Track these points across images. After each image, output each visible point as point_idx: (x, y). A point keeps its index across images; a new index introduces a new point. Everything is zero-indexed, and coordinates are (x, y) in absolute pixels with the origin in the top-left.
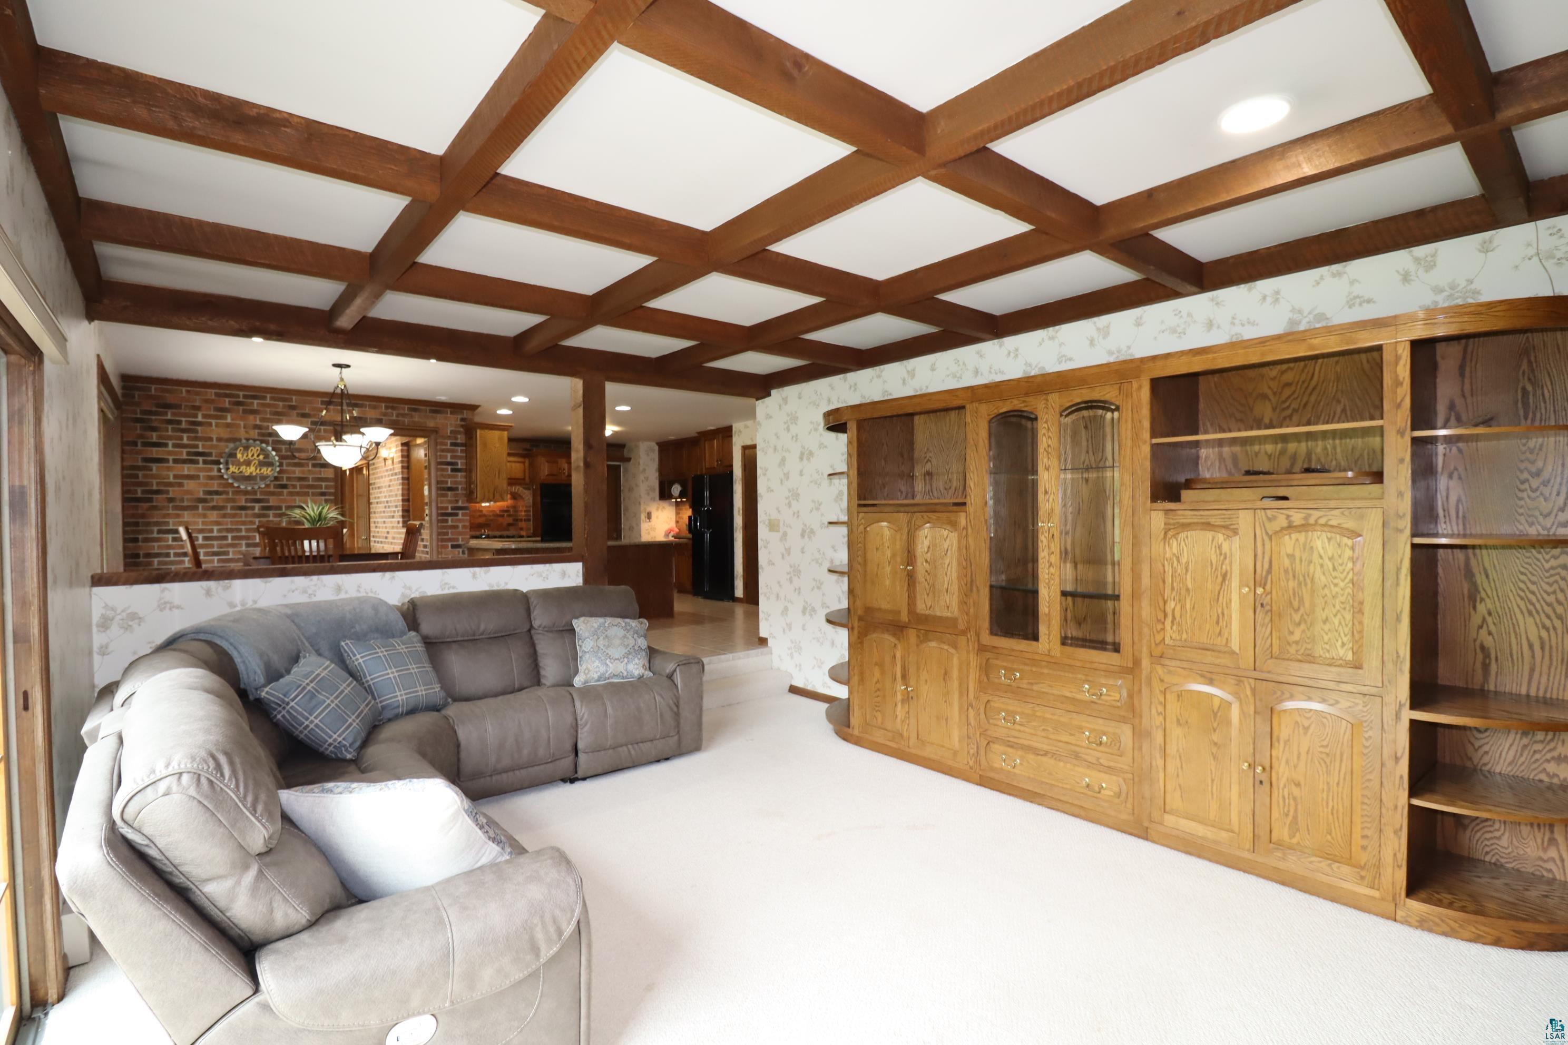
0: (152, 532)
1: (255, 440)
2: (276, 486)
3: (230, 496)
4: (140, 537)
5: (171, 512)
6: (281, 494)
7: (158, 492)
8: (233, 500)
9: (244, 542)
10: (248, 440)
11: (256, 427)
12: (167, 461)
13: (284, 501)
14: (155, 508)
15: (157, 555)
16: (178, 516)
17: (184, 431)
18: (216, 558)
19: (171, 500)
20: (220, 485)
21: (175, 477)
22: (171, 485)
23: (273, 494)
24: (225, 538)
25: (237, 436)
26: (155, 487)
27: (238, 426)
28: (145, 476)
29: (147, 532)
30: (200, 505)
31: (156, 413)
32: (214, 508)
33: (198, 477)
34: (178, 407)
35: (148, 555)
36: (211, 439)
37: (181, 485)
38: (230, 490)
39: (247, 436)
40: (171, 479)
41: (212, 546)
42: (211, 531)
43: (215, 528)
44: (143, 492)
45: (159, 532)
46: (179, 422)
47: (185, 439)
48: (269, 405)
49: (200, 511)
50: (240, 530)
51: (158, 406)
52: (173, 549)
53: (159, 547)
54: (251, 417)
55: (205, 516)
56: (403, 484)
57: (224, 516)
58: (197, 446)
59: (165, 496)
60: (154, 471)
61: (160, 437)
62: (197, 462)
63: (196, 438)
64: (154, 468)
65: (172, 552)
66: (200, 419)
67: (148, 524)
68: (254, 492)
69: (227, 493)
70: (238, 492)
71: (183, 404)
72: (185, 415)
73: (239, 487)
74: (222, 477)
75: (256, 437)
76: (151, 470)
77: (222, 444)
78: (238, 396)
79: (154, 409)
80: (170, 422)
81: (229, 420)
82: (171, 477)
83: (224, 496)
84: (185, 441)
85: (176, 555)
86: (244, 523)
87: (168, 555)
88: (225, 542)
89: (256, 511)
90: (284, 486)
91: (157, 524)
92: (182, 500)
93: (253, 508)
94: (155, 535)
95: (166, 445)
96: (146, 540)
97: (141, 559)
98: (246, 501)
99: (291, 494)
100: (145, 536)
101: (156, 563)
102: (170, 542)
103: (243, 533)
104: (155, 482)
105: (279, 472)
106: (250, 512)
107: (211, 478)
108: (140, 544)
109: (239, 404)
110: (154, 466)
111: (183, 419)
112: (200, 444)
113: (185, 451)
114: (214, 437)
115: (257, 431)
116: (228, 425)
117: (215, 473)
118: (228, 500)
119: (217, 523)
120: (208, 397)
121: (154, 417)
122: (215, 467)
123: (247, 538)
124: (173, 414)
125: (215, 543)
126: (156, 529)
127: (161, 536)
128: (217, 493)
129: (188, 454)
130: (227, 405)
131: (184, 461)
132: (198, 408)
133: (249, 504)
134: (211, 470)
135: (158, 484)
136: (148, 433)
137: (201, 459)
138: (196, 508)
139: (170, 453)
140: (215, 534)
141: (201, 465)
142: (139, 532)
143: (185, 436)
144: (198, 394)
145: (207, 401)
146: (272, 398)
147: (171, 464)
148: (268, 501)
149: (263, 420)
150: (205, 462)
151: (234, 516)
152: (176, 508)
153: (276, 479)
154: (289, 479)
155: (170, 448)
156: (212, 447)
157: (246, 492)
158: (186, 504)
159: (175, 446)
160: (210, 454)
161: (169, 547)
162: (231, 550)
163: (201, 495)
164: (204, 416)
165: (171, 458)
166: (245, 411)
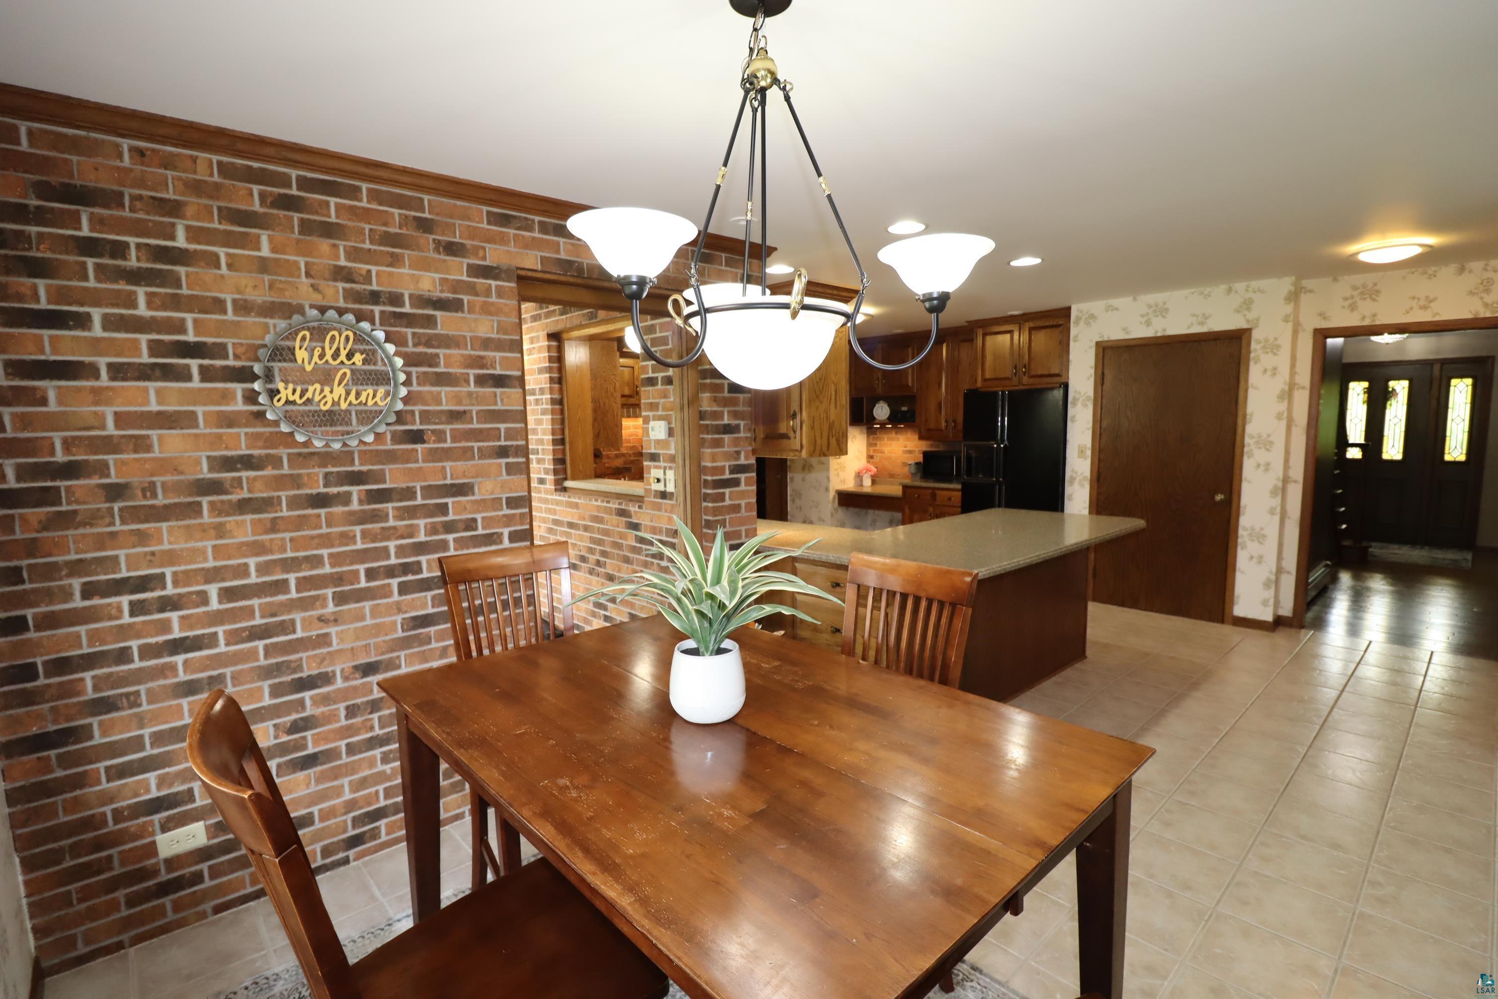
0: (67, 595)
1: (341, 312)
2: (398, 438)
3: (286, 470)
4: (29, 613)
5: (118, 527)
6: (409, 457)
7: (71, 470)
8: (295, 481)
9: (329, 592)
10: (323, 310)
11: (340, 274)
12: (92, 371)
13: (418, 474)
14: (67, 520)
15: (90, 661)
16: (142, 538)
17: (136, 277)
18: (260, 644)
19: (116, 492)
20: (253, 438)
21: (121, 419)
22: (110, 445)
23: (390, 457)
24: (281, 586)
25: (289, 297)
26: (60, 457)
27: (291, 269)
28: (24, 422)
29: (49, 595)
30: (205, 501)
31: (40, 217)
32: (243, 506)
33: (189, 420)
34: (114, 199)
35: (61, 666)
36: (218, 305)
37: (142, 444)
38: (284, 452)
39: (317, 299)
40: (111, 429)
41: (249, 613)
42: (243, 571)
43: (252, 562)
44: (22, 473)
45: (88, 592)
46: (120, 250)
47: (142, 300)
48: (366, 216)
49: (207, 517)
50: (316, 561)
51: (44, 191)
52: (138, 636)
53: (93, 637)
54: (324, 245)
55: (220, 531)
56: (553, 412)
57: (274, 526)
58: (181, 328)
59: (95, 481)
60: (53, 406)
61: (60, 295)
62: (184, 375)
63: (176, 302)
64: (52, 395)
65: (134, 644)
66: (181, 241)
67: (51, 571)
68: (346, 456)
69: (276, 462)
70: (307, 457)
71: (127, 192)
72: (139, 229)
73: (306, 444)
74: (260, 416)
75: (341, 303)
76: (44, 402)
77: (252, 320)
78: (285, 182)
79: (34, 202)
80: (89, 247)
81: (265, 251)
82: (110, 422)
83: (269, 472)
84: (142, 310)
85: (147, 652)
86: (326, 541)
87: (123, 656)
88: (282, 598)
89: (355, 506)
90: (417, 437)
91: (77, 568)
92: (150, 490)
93: (345, 499)
94: (78, 602)
95: (83, 321)
96: (50, 621)
97: (42, 681)
98: (328, 480)
99: (434, 455)
100: (43, 609)
101: (89, 684)
102: (126, 619)
103: (327, 569)
104: (57, 438)
105: (406, 400)
106: (338, 510)
107: (229, 420)
108: (32, 635)
109: (288, 203)
110: (51, 387)
111: (132, 240)
112: (189, 318)
113: (144, 339)
114: (229, 299)
115: (341, 285)
116: (263, 265)
117: (239, 405)
118: (281, 482)
119: (257, 548)
120: (201, 175)
121: (34, 229)
122: (238, 388)
123: (338, 580)
124: (97, 222)
125: (255, 602)
126: (76, 583)
127: (96, 601)
128: (248, 463)
129: (156, 348)
130: (256, 206)
131: (144, 373)
132: (174, 209)
133: (334, 490)
134: (226, 397)
135: (68, 444)
136: (24, 282)
137: (194, 364)
138: (194, 509)
139: (96, 345)
140: (253, 578)
141: (196, 383)
142: (23, 599)
143: (141, 293)
144: (168, 163)
145: (197, 188)
146: (374, 196)
147: (104, 380)
148: (379, 477)
149: (354, 254)
150: (207, 374)
151: (300, 523)
152: (132, 514)
153: (400, 417)
154: (426, 416)
155: (97, 330)
156: (224, 328)
157: (326, 458)
158: (161, 500)
159: (109, 323)
160: (219, 351)
161: (125, 632)
162: (298, 617)
163: (205, 472)
164: (194, 234)
165: (102, 362)
166: (307, 228)
